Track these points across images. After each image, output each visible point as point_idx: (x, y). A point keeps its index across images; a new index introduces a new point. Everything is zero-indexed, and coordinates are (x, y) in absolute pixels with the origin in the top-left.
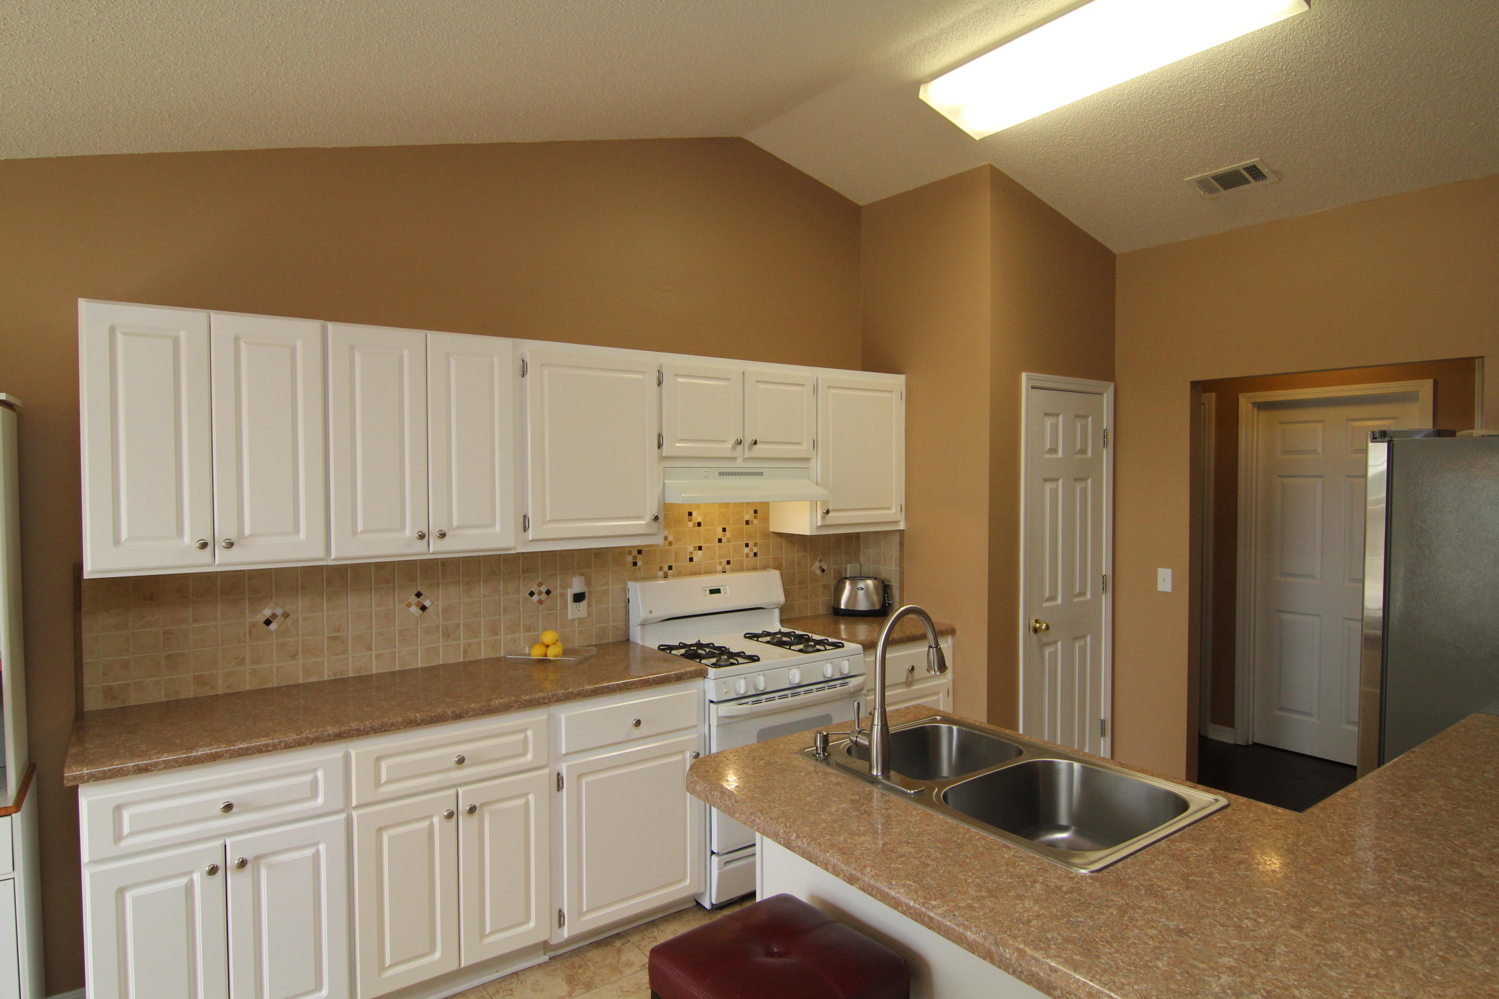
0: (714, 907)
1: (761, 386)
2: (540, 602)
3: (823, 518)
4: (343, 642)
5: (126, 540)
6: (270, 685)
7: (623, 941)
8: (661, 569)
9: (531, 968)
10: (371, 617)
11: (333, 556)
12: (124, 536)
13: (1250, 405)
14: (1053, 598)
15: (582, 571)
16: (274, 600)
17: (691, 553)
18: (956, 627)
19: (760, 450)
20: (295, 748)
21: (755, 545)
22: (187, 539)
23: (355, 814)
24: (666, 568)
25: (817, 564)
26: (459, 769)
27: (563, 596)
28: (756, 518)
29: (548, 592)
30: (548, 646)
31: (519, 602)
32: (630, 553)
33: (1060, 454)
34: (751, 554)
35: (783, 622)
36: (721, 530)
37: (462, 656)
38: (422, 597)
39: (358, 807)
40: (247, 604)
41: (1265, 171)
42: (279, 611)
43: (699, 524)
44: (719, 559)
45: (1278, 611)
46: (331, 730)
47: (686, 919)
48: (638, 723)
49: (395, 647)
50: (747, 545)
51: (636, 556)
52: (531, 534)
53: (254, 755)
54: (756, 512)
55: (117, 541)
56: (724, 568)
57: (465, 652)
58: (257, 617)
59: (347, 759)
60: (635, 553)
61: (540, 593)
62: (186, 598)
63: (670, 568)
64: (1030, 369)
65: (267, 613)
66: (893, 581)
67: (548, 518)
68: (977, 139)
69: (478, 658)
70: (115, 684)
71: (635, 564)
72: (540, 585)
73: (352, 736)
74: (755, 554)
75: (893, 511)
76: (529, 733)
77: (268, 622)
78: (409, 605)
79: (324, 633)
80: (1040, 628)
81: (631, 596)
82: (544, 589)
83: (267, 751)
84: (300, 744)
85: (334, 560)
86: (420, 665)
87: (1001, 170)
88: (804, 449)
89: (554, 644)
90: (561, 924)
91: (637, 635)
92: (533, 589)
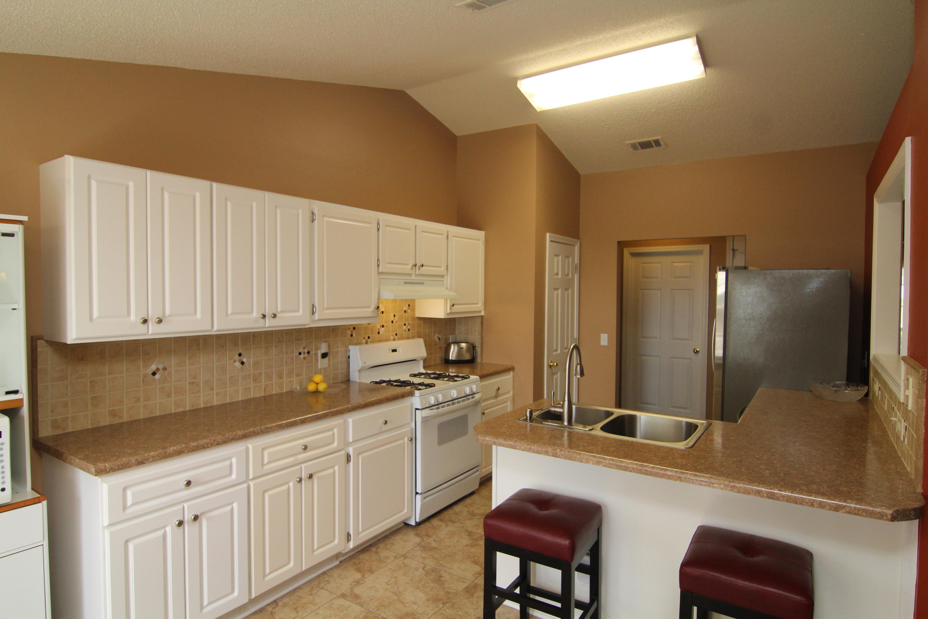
0: (417, 524)
1: (424, 234)
2: (304, 358)
3: (451, 309)
4: (197, 385)
5: (97, 318)
6: (155, 415)
7: (376, 547)
8: (364, 338)
9: (331, 569)
10: (213, 370)
11: (215, 329)
12: (95, 315)
13: (629, 254)
14: (556, 350)
15: (326, 340)
16: (157, 359)
17: (379, 329)
18: (515, 366)
19: (424, 270)
20: (222, 445)
21: (409, 324)
22: (133, 317)
23: (251, 484)
24: (367, 338)
25: (437, 335)
26: (305, 453)
27: (316, 354)
28: (409, 309)
29: (308, 353)
30: (317, 384)
31: (293, 359)
32: (349, 329)
33: (560, 276)
34: (407, 330)
35: (425, 367)
36: (393, 316)
37: (263, 392)
38: (242, 356)
39: (254, 479)
40: (141, 361)
41: (662, 143)
42: (161, 367)
43: (383, 312)
44: (392, 332)
45: (641, 355)
46: (240, 433)
47: (403, 532)
48: (386, 422)
49: (226, 388)
50: (405, 325)
51: (352, 331)
52: (317, 317)
53: (201, 450)
54: (409, 305)
55: (91, 319)
56: (394, 338)
57: (265, 390)
58: (148, 371)
59: (247, 450)
60: (352, 329)
61: (304, 353)
62: (104, 359)
63: (369, 338)
64: (549, 232)
65: (154, 367)
66: (477, 343)
67: (326, 307)
68: (538, 111)
69: (272, 394)
70: (59, 417)
71: (352, 335)
72: (304, 348)
73: (251, 436)
74: (409, 330)
75: (480, 305)
76: (335, 430)
77: (154, 374)
78: (235, 361)
79: (186, 380)
80: (553, 365)
81: (352, 354)
82: (306, 351)
83: (208, 447)
84: (225, 442)
85: (216, 331)
86: (240, 399)
87: (540, 127)
88: (442, 270)
89: (321, 382)
90: (348, 540)
91: (355, 376)
92: (300, 351)
